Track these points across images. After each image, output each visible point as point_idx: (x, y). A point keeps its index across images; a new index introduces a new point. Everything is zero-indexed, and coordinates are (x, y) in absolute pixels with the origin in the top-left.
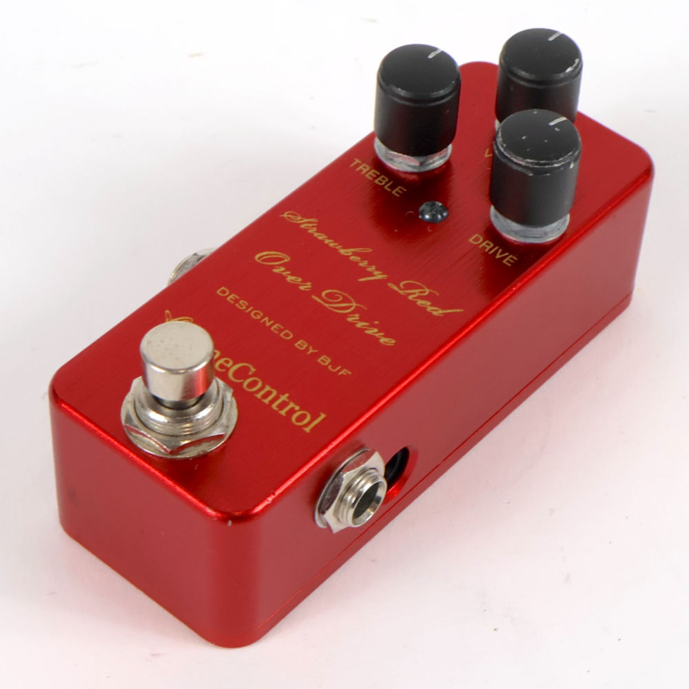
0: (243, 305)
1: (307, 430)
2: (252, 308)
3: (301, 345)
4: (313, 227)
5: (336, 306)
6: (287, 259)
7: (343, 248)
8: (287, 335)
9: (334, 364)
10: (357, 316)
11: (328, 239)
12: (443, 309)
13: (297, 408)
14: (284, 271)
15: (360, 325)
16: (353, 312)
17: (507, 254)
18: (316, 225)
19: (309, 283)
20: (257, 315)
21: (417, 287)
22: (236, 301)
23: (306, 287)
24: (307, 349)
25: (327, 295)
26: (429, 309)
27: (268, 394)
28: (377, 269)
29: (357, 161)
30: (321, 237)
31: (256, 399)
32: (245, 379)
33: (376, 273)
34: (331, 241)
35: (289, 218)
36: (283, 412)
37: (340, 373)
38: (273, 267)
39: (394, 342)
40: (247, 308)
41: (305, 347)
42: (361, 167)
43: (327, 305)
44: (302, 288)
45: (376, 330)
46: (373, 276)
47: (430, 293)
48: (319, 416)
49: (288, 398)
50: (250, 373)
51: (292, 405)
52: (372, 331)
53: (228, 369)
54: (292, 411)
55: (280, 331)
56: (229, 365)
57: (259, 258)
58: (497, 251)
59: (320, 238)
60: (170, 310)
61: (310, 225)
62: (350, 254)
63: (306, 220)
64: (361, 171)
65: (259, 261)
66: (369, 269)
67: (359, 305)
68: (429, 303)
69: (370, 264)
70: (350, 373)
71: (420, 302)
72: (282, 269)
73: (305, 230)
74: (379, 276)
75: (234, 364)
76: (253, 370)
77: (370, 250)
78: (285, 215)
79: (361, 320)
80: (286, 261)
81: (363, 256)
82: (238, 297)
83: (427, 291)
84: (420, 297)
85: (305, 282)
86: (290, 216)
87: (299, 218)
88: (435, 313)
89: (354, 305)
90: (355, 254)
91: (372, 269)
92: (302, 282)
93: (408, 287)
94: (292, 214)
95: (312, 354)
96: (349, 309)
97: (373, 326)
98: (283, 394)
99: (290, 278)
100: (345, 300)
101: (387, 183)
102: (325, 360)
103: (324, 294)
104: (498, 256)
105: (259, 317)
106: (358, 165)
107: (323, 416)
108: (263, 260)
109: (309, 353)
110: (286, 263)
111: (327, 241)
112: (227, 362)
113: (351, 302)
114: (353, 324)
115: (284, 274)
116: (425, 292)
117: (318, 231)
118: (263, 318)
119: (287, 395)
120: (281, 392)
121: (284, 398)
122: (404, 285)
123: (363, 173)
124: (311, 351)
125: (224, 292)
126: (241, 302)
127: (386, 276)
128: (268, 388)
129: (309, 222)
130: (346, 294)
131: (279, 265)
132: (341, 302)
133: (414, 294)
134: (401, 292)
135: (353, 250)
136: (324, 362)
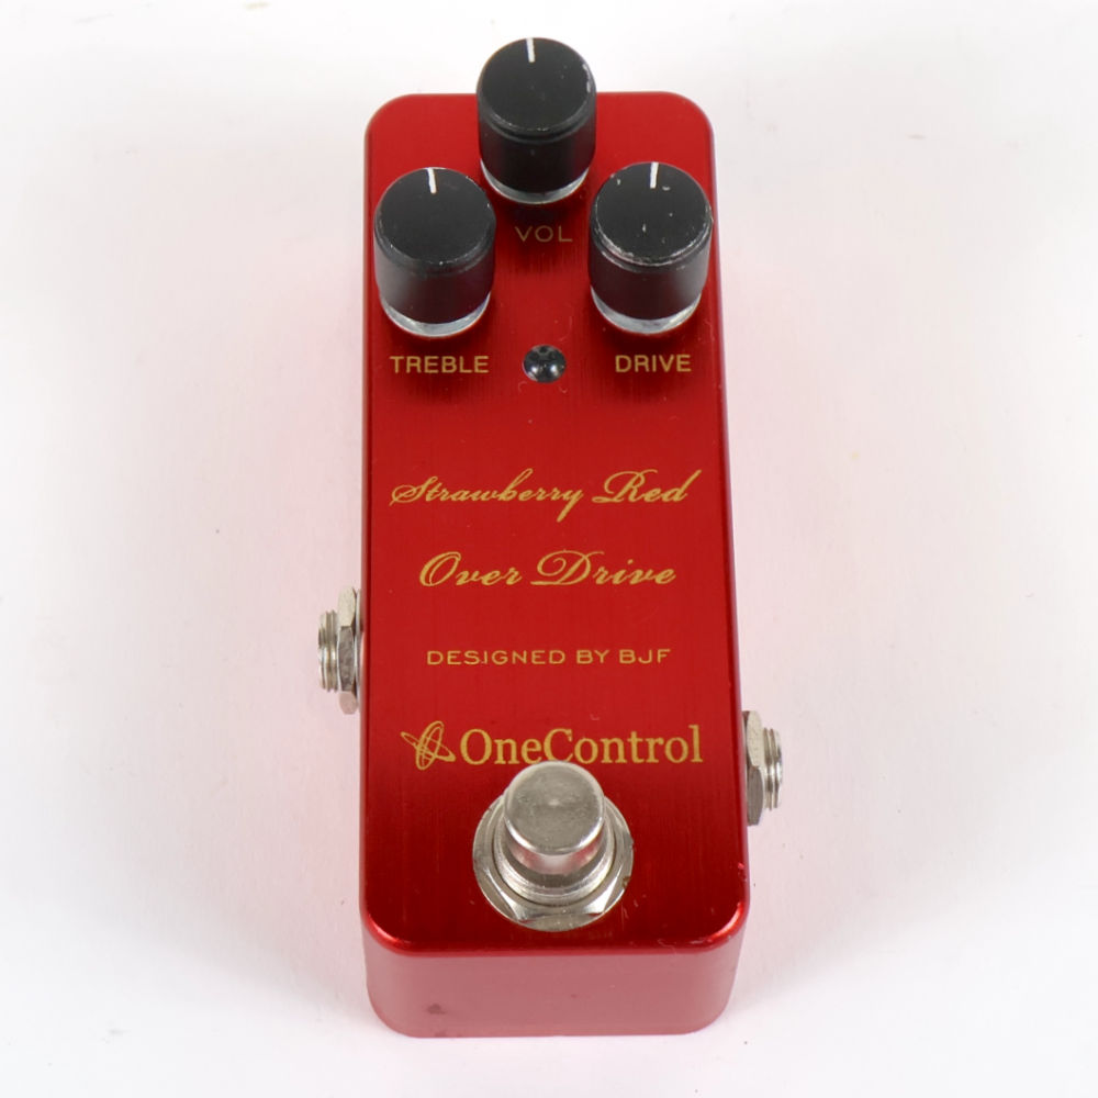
0: (472, 657)
2: (486, 653)
3: (583, 656)
4: (440, 489)
5: (567, 577)
6: (457, 557)
7: (500, 492)
8: (556, 657)
9: (641, 653)
10: (603, 570)
11: (472, 492)
12: (680, 487)
14: (470, 576)
15: (617, 578)
16: (594, 570)
17: (672, 358)
18: (440, 484)
19: (512, 570)
20: (500, 658)
21: (626, 479)
22: (461, 658)
23: (513, 577)
24: (596, 657)
25: (545, 568)
26: (665, 497)
28: (563, 490)
29: (395, 358)
30: (463, 496)
33: (566, 496)
34: (479, 492)
35: (402, 498)
36: (652, 759)
37: (659, 660)
38: (453, 579)
39: (671, 572)
40: (482, 658)
41: (591, 656)
42: (409, 365)
43: (558, 583)
44: (511, 582)
45: (639, 572)
46: (566, 502)
47: (645, 475)
48: (692, 730)
49: (638, 736)
50: (570, 739)
51: (651, 742)
52: (638, 577)
54: (659, 750)
55: (546, 657)
57: (427, 580)
58: (658, 362)
59: (463, 498)
60: (403, 730)
61: (435, 490)
62: (515, 493)
63: (424, 487)
64: (414, 369)
65: (431, 584)
66: (554, 497)
67: (590, 554)
68: (658, 491)
69: (548, 490)
70: (668, 650)
71: (648, 497)
72: (465, 574)
73: (436, 501)
74: (573, 498)
76: (568, 732)
77: (531, 471)
78: (395, 499)
79: (612, 571)
80: (458, 559)
81: (532, 485)
83: (641, 476)
84: (642, 490)
85: (507, 571)
86: (401, 495)
87: (414, 490)
88: (677, 498)
89: (585, 557)
90: (520, 489)
91: (556, 494)
92: (503, 574)
93: (617, 486)
94: (401, 490)
95: (605, 658)
96: (586, 569)
97: (630, 569)
98: (630, 736)
99: (486, 580)
100: (571, 560)
101: (457, 363)
102: (627, 656)
103: (539, 569)
104: (667, 368)
105: (506, 659)
106: (403, 364)
107: (695, 728)
108: (434, 580)
109: (602, 660)
110: (460, 563)
111: (474, 497)
113: (580, 557)
114: (609, 585)
115: (473, 578)
116: (639, 479)
117: (451, 491)
118: (510, 656)
119: (634, 734)
122: (610, 488)
123: (419, 370)
124: (602, 656)
125: (435, 658)
126: (467, 655)
127: (579, 492)
128: (606, 742)
129: (430, 487)
130: (565, 551)
131: (457, 572)
132: (569, 566)
133: (630, 491)
134: (615, 500)
135: (512, 486)
136: (630, 659)
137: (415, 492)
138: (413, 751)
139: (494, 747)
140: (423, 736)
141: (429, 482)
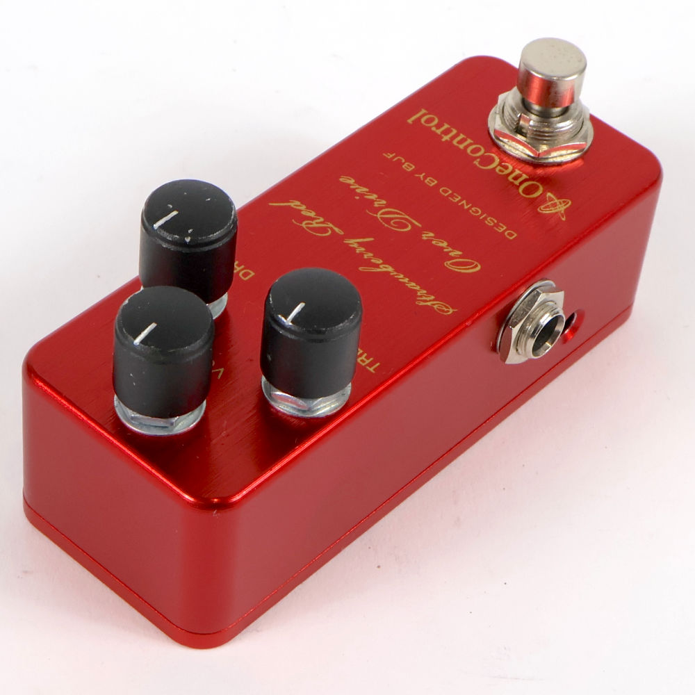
0: (490, 221)
1: (423, 111)
2: (481, 218)
3: (431, 182)
4: (421, 296)
5: (397, 215)
6: (448, 264)
7: (389, 272)
8: (445, 191)
9: (399, 163)
10: (376, 205)
11: (404, 283)
12: (289, 206)
13: (434, 129)
14: (450, 252)
15: (374, 197)
16: (380, 208)
18: (418, 298)
19: (425, 238)
20: (476, 211)
21: (314, 229)
22: (497, 225)
23: (427, 235)
24: (425, 178)
25: (406, 226)
26: (303, 207)
27: (460, 142)
28: (355, 249)
29: (371, 369)
30: (412, 285)
31: (472, 139)
32: (482, 156)
33: (355, 245)
34: (401, 280)
35: (447, 307)
36: (447, 126)
37: (394, 154)
38: (461, 257)
39: (341, 180)
40: (485, 218)
41: (428, 180)
42: (367, 362)
43: (407, 217)
44: (431, 234)
45: (358, 191)
46: (358, 243)
47: (301, 223)
48: (413, 121)
49: (442, 138)
50: (478, 160)
51: (439, 131)
52: (361, 190)
53: (500, 164)
54: (438, 126)
55: (451, 195)
56: (499, 168)
57: (476, 266)
59: (413, 284)
60: (562, 221)
61: (424, 298)
62: (381, 266)
63: (429, 304)
64: (367, 358)
65: (476, 263)
66: (363, 249)
67: (375, 215)
68: (303, 213)
69: (362, 254)
70: (384, 155)
71: (312, 214)
72: (452, 254)
73: (429, 293)
74: (353, 242)
75: (495, 168)
76: (476, 163)
77: (360, 269)
78: (451, 311)
79: (372, 201)
80: (449, 262)
81: (368, 263)
82: (495, 228)
83: (304, 225)
84: (312, 219)
85: (428, 240)
86: (446, 310)
87: (435, 307)
88: (298, 203)
89: (379, 216)
90: (377, 266)
91: (360, 250)
92: (432, 240)
93: (324, 230)
94: (443, 311)
95: (421, 174)
96: (384, 211)
97: (361, 195)
98: (446, 141)
99: (444, 244)
100: (388, 221)
102: (408, 167)
103: (409, 228)
105: (473, 209)
106: (371, 365)
107: (410, 121)
108: (473, 263)
109: (424, 174)
110: (449, 260)
111: (406, 280)
112: (500, 171)
113: (382, 218)
114: (380, 197)
115: (450, 249)
116: (306, 224)
117: (416, 291)
118: (470, 209)
119: (443, 140)
120: (449, 143)
121: (446, 138)
122: (328, 231)
124: (422, 176)
125: (511, 235)
126: (492, 224)
127: (345, 242)
128: (461, 146)
129: (426, 301)
130: (386, 225)
131: (456, 258)
132: (392, 219)
133: (317, 223)
134: (331, 225)
135: (379, 270)
136: (408, 165)
137: (437, 305)
138: (566, 210)
139: (521, 183)
140: (553, 211)
141: (422, 304)
